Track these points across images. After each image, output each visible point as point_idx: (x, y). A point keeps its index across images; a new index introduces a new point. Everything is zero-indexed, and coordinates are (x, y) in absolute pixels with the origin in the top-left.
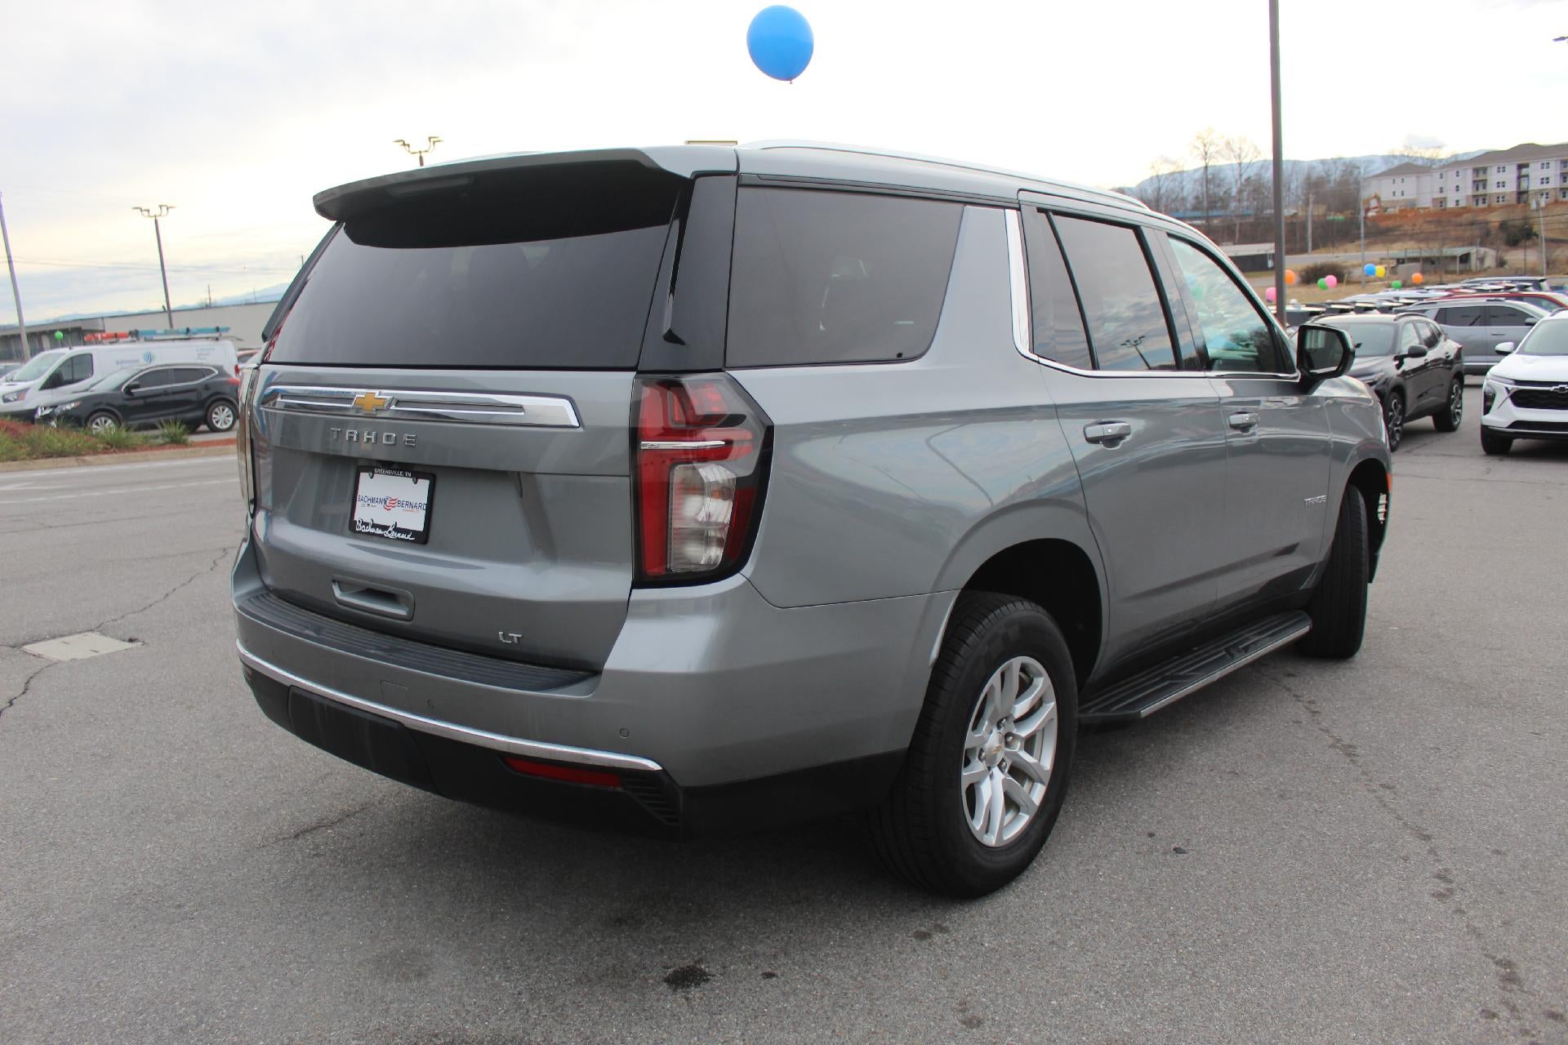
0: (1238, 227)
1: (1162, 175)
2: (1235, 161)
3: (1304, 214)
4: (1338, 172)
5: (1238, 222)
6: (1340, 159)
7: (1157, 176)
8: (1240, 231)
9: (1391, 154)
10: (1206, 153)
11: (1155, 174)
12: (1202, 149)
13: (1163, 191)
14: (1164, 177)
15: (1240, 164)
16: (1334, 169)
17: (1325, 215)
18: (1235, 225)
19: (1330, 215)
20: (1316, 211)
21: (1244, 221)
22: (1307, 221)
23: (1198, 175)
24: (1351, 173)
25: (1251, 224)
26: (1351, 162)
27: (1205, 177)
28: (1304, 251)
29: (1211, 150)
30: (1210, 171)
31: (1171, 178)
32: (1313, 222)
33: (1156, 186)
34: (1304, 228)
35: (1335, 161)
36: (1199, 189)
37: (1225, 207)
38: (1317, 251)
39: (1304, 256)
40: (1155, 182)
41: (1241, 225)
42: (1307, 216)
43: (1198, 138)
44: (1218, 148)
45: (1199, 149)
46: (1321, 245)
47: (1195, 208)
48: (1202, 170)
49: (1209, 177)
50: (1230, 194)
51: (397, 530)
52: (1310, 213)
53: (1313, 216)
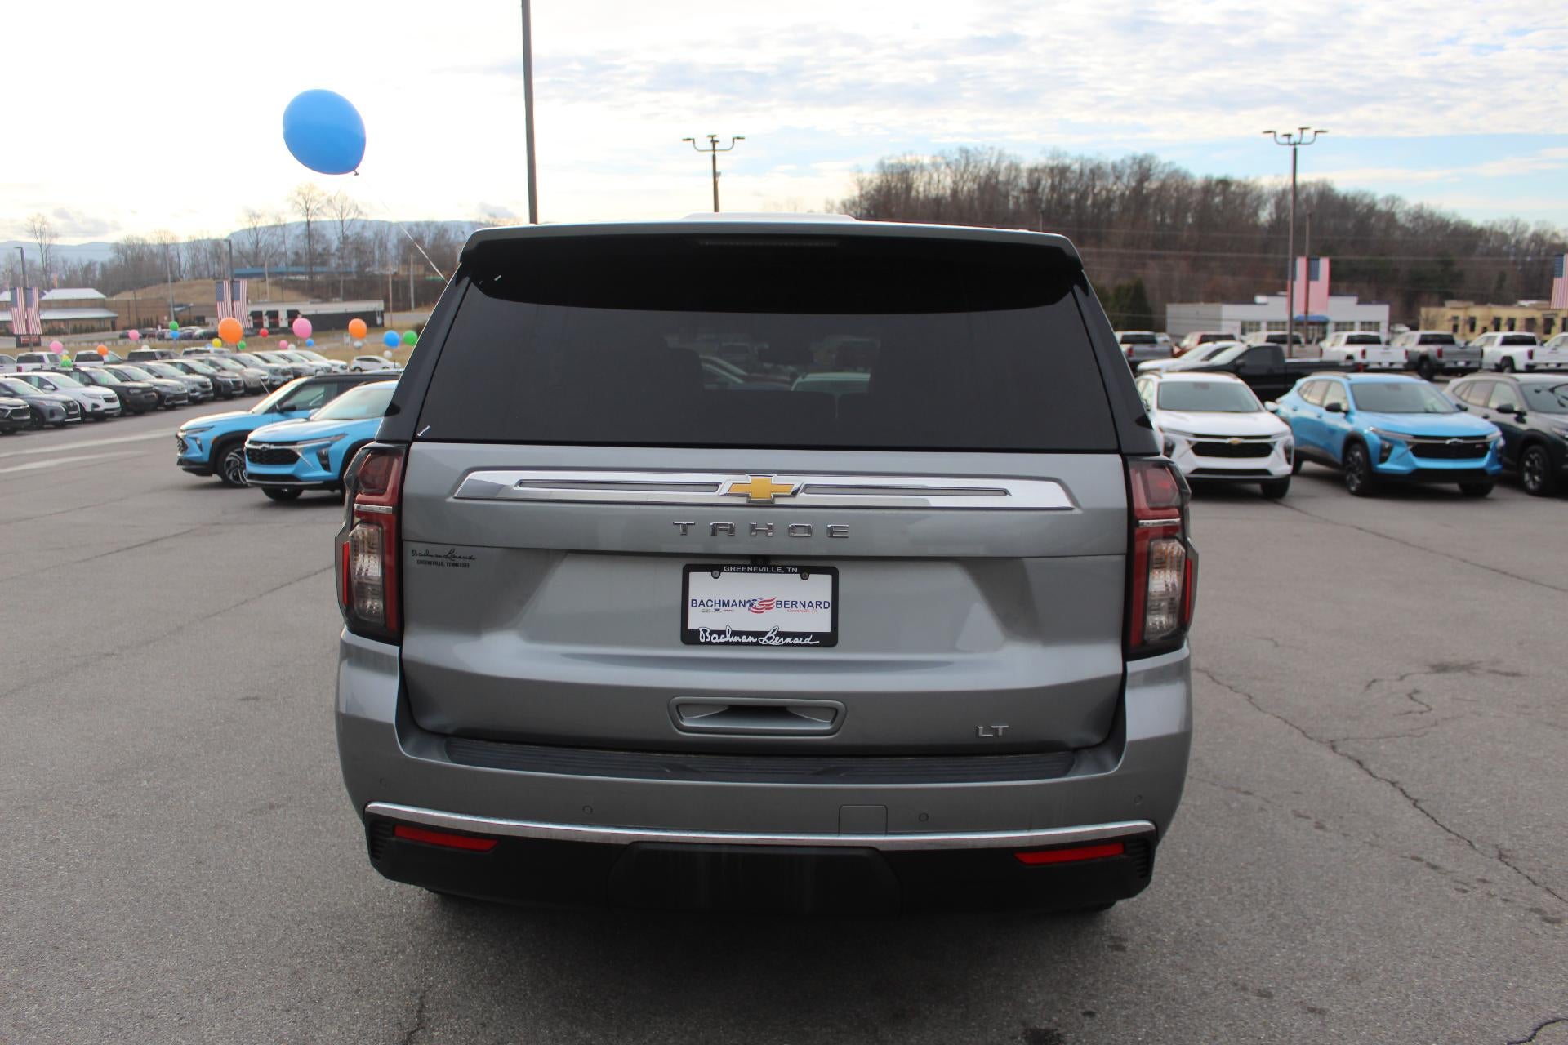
0: (342, 284)
1: (260, 229)
2: (337, 218)
3: (406, 273)
4: (431, 235)
5: (342, 278)
6: (433, 223)
7: (255, 228)
8: (344, 288)
9: (478, 221)
10: (308, 210)
11: (252, 226)
12: (304, 204)
13: (261, 244)
14: (262, 230)
15: (342, 222)
16: (428, 233)
17: (425, 276)
18: (339, 282)
19: (429, 275)
20: (415, 271)
21: (348, 278)
22: (409, 281)
23: (298, 231)
24: (443, 236)
25: (354, 281)
26: (442, 226)
27: (307, 233)
28: (407, 308)
29: (313, 207)
30: (312, 226)
31: (269, 232)
32: (415, 282)
33: (253, 238)
34: (407, 288)
35: (428, 224)
36: (302, 245)
37: (324, 263)
38: (420, 309)
39: (407, 314)
40: (253, 234)
41: (344, 281)
42: (409, 276)
43: (299, 194)
44: (319, 206)
45: (300, 205)
46: (423, 303)
47: (295, 263)
48: (304, 226)
49: (311, 232)
50: (329, 251)
51: (780, 634)
52: (412, 274)
53: (415, 276)
